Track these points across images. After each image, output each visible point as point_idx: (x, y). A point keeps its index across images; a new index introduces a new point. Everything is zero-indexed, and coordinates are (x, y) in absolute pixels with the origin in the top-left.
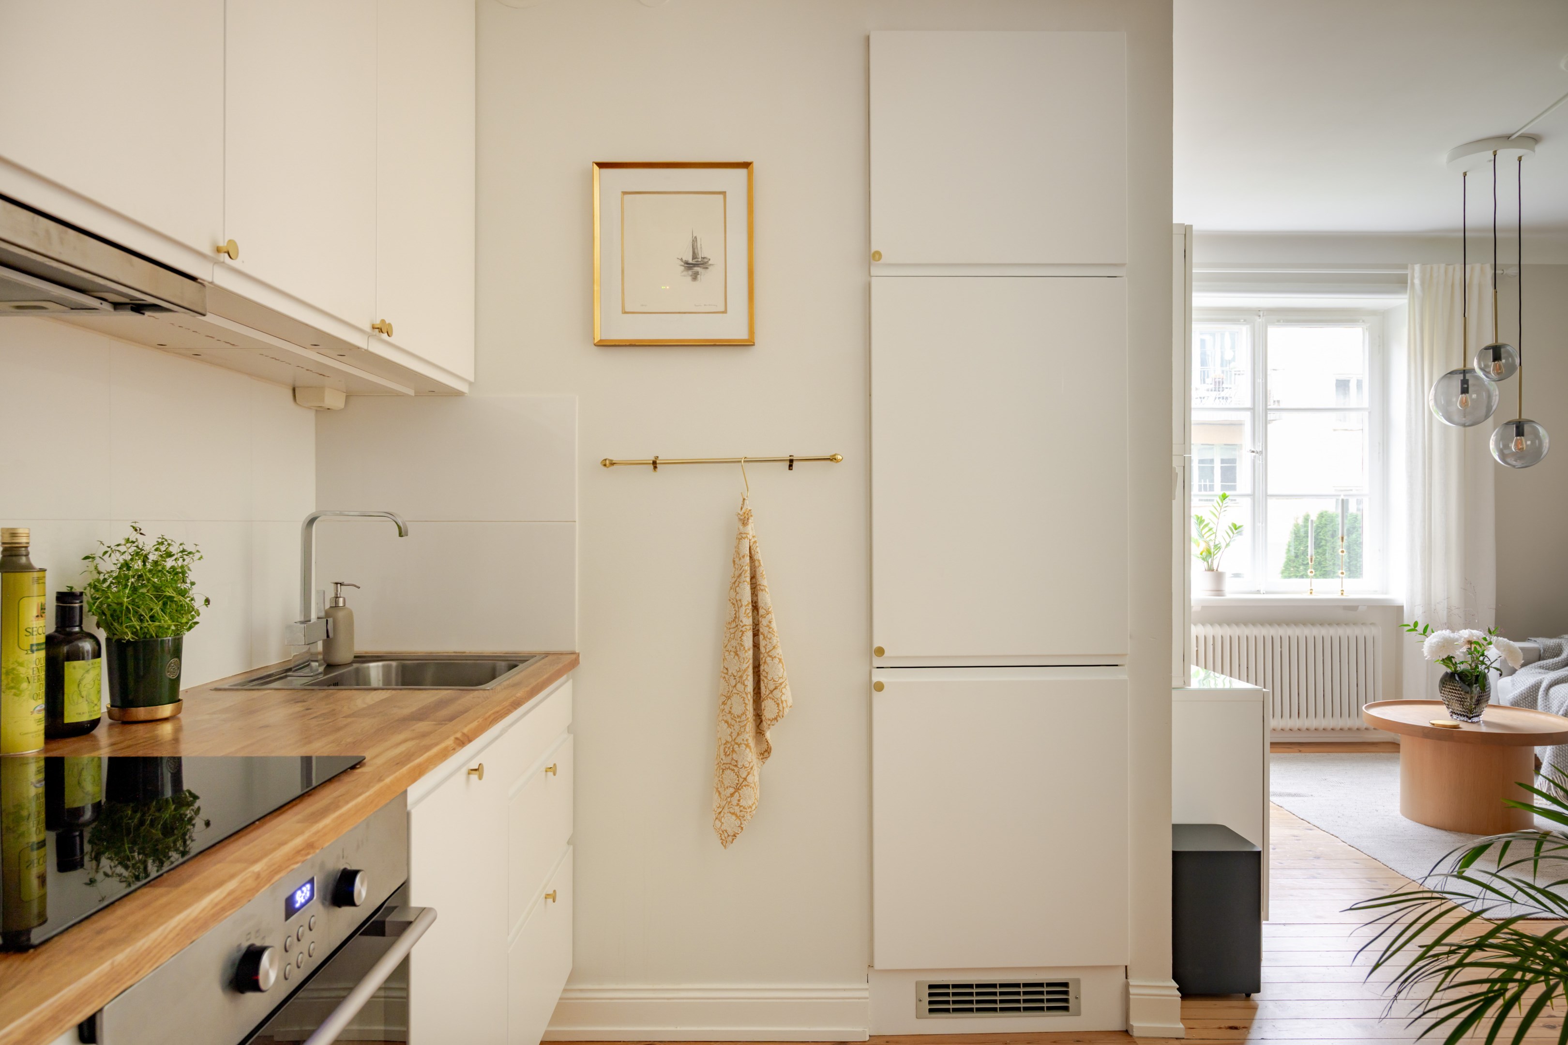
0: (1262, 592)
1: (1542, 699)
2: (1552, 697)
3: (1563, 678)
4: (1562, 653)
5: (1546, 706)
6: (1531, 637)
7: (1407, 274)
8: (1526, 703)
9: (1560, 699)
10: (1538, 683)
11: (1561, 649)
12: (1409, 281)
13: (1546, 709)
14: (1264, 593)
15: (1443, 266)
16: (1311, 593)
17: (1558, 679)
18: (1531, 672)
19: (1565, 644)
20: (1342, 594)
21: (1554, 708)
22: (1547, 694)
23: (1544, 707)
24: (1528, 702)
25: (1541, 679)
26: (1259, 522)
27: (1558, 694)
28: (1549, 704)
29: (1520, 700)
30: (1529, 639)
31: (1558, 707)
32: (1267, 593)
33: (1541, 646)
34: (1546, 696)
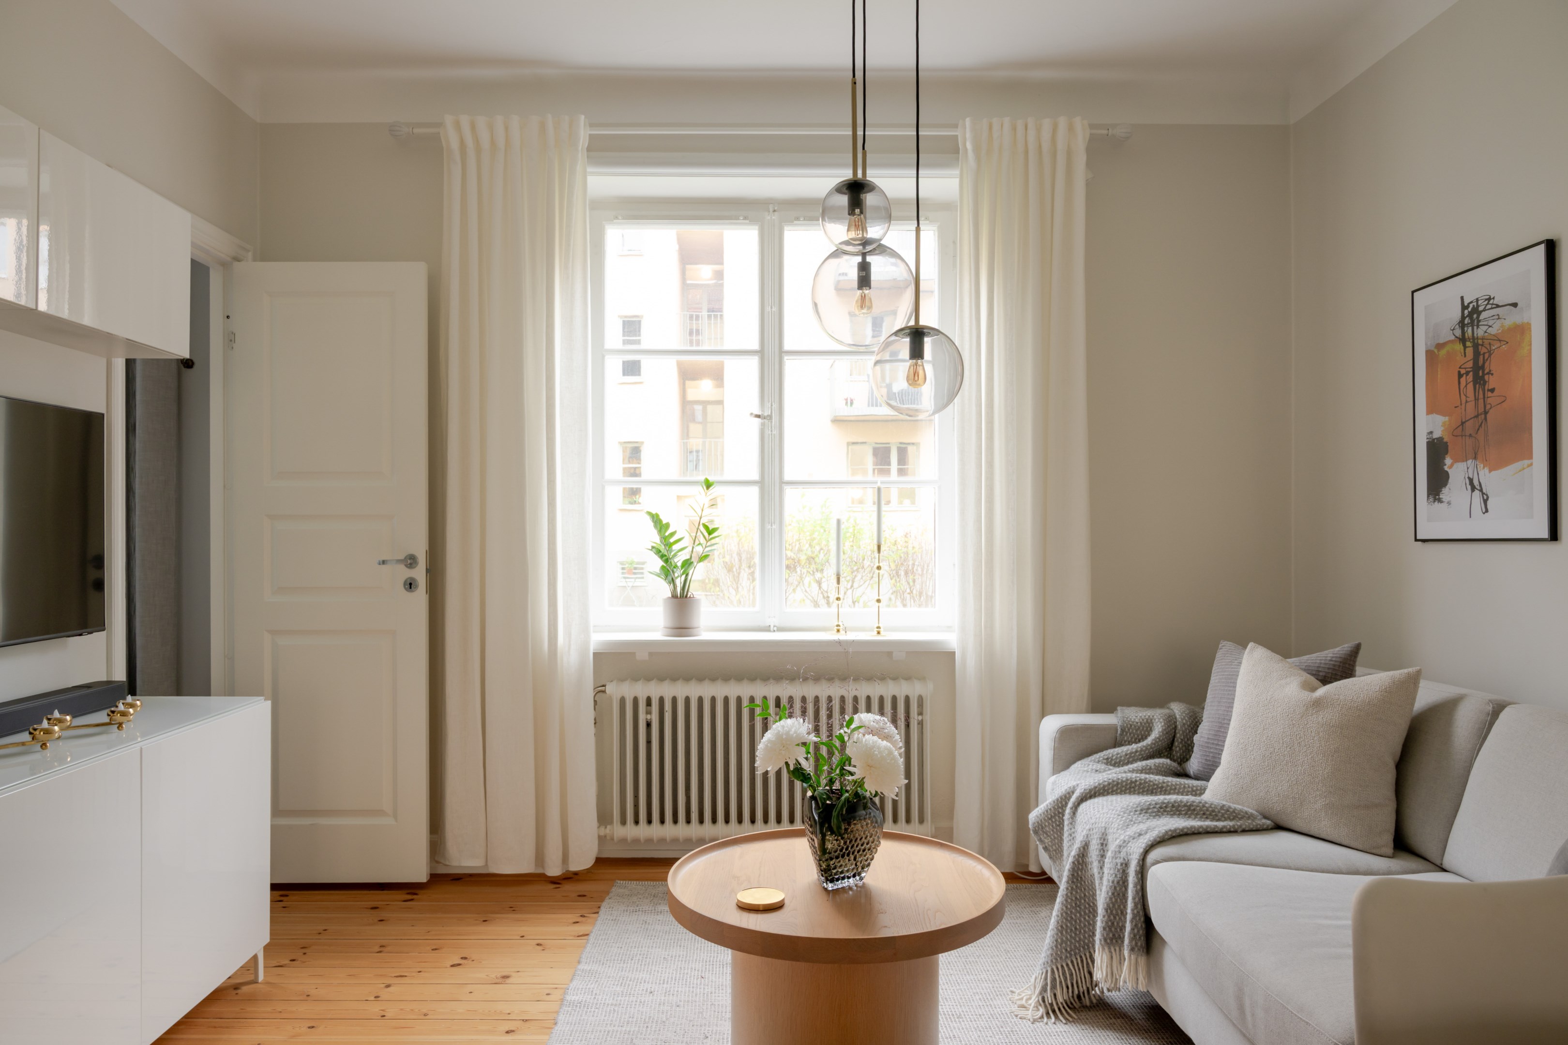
0: (772, 629)
3: (1104, 786)
4: (1146, 736)
5: (1071, 835)
7: (957, 136)
8: (1053, 826)
11: (1150, 728)
12: (961, 147)
14: (774, 631)
15: (1007, 121)
16: (838, 631)
17: (1096, 787)
20: (879, 633)
24: (1056, 824)
25: (1074, 787)
26: (769, 523)
27: (1084, 814)
29: (1045, 820)
30: (1115, 710)
32: (781, 629)
33: (1120, 724)
34: (1072, 818)
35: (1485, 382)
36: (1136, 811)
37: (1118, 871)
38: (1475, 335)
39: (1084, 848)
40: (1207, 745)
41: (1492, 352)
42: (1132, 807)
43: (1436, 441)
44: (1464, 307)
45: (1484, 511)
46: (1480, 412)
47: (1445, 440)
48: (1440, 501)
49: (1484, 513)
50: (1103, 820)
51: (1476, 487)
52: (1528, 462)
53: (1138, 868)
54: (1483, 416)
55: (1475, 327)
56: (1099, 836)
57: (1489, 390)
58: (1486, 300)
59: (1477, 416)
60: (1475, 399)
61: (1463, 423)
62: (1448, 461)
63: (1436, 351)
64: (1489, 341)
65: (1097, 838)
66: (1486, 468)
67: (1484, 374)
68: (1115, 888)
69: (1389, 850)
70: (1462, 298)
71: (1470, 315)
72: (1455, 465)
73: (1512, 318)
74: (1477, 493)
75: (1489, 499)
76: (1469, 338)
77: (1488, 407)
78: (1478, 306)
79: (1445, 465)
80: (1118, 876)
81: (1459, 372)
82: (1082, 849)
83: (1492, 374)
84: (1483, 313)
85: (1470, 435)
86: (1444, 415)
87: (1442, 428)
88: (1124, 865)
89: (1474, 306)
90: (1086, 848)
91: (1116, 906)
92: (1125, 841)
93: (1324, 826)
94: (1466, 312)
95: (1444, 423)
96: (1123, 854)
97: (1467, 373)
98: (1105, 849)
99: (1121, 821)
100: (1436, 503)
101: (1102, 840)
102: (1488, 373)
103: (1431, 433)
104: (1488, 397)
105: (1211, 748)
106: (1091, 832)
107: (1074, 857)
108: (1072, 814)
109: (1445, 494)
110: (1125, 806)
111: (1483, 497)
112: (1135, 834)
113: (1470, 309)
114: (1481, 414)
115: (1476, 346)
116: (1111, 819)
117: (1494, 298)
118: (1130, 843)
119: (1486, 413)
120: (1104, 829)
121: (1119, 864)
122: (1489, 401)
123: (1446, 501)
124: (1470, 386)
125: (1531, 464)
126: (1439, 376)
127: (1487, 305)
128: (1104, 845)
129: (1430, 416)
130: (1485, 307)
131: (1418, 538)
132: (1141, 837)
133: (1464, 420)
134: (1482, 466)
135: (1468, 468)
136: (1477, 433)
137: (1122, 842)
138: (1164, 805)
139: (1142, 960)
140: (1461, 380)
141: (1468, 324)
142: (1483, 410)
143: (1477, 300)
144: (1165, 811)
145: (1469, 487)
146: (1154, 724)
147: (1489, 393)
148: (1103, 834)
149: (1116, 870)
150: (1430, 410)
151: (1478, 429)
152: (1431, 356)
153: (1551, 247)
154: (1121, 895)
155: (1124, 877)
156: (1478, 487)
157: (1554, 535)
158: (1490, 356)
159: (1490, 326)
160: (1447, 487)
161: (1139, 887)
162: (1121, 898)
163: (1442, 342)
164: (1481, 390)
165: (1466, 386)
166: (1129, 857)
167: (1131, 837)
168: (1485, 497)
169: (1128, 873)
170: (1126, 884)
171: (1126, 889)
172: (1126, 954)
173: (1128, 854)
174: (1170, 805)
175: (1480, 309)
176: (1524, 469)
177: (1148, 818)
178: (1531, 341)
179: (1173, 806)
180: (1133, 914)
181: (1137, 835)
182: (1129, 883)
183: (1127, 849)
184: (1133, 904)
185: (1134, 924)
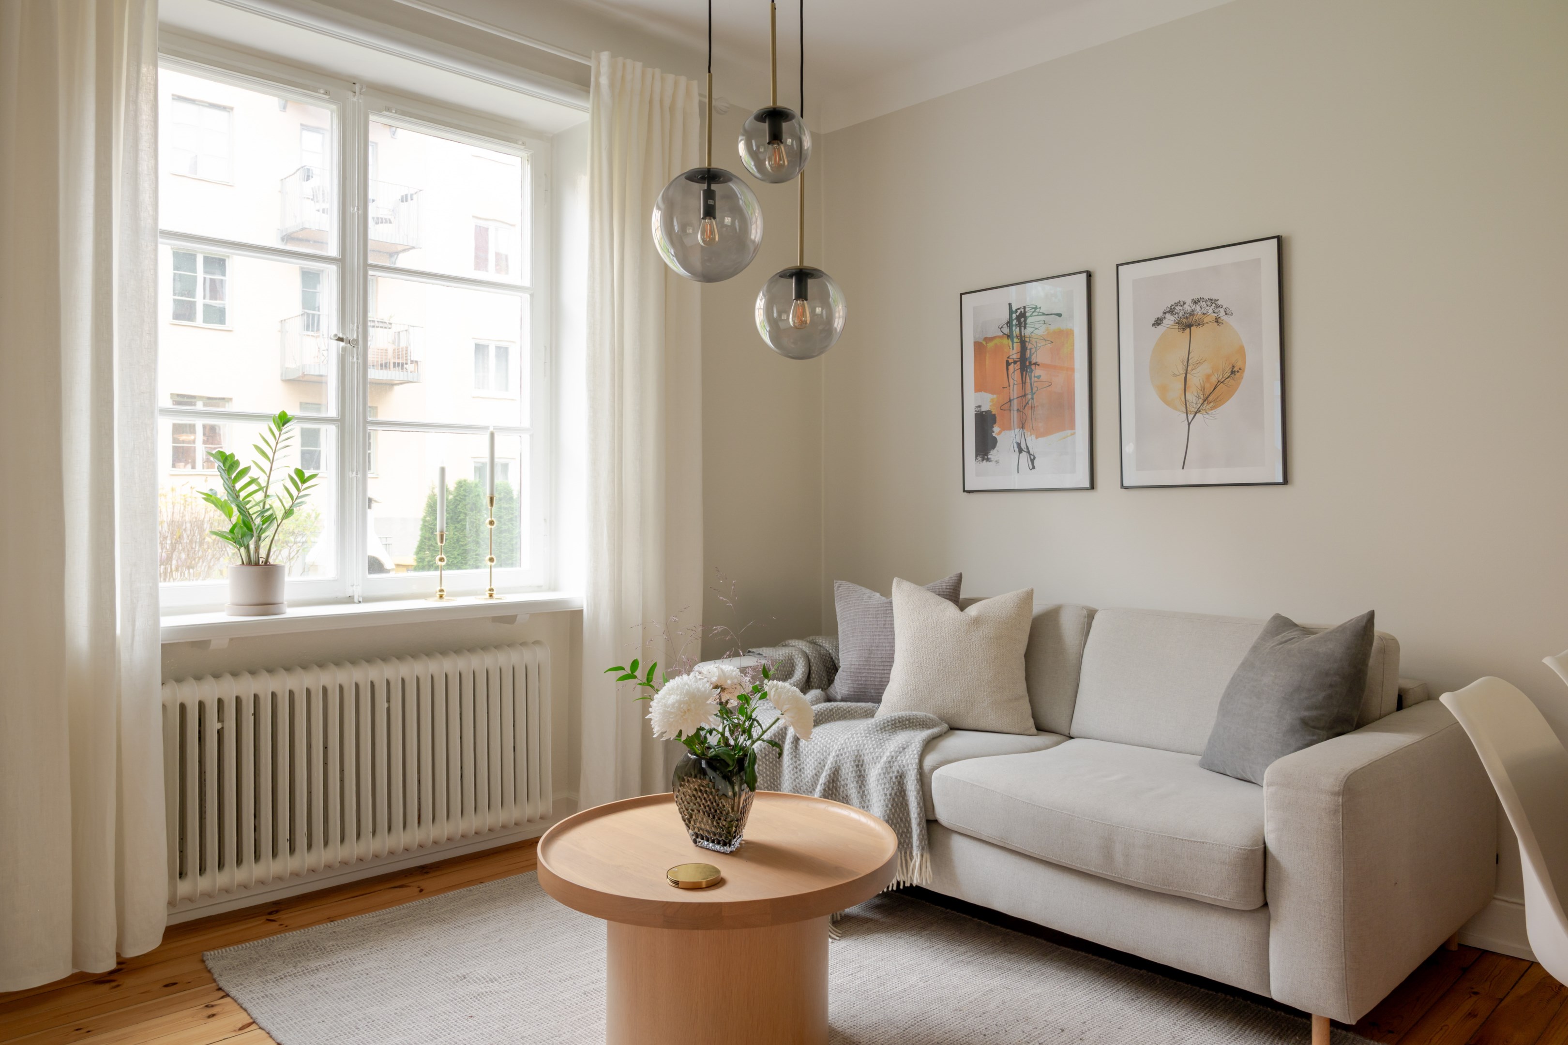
0: (356, 600)
1: (790, 756)
2: (804, 752)
4: (794, 671)
5: (796, 768)
6: (752, 647)
7: (590, 65)
8: (766, 764)
9: (816, 755)
10: (782, 730)
11: (793, 664)
12: (593, 79)
13: (796, 773)
14: (360, 602)
15: (640, 66)
16: (441, 597)
18: (764, 708)
19: (796, 656)
20: (491, 596)
21: (808, 771)
22: (796, 747)
23: (793, 770)
24: (769, 761)
26: (352, 471)
27: (814, 747)
28: (799, 765)
30: (749, 652)
31: (815, 769)
32: (366, 600)
33: (770, 663)
34: (795, 752)
35: (1031, 371)
36: (878, 731)
37: (894, 783)
38: (1023, 334)
39: (834, 774)
40: (858, 671)
41: (1038, 348)
42: (873, 728)
44: (1011, 312)
45: (1031, 467)
46: (1027, 393)
47: (993, 413)
48: (988, 460)
49: (1031, 470)
50: (852, 744)
51: (1024, 449)
52: (1072, 431)
53: (918, 776)
54: (1030, 396)
55: (1023, 328)
56: (853, 759)
57: (1035, 377)
58: (1033, 308)
59: (1024, 396)
60: (1023, 383)
61: (1010, 401)
62: (996, 429)
63: (984, 343)
64: (1036, 340)
65: (850, 762)
66: (1033, 436)
67: (1030, 364)
68: (894, 800)
69: (1034, 730)
70: (1010, 305)
71: (1018, 318)
72: (1003, 433)
73: (1057, 324)
74: (1024, 455)
75: (1036, 459)
76: (1016, 336)
77: (1035, 389)
78: (1025, 312)
80: (895, 788)
81: (1007, 361)
82: (832, 775)
83: (1039, 365)
84: (1030, 318)
85: (1017, 410)
86: (993, 393)
87: (991, 404)
88: (899, 778)
89: (1021, 312)
90: (836, 773)
91: (896, 816)
92: (892, 758)
93: (991, 720)
94: (1014, 316)
95: (992, 400)
96: (895, 768)
97: (1015, 363)
98: (862, 769)
99: (872, 741)
101: (857, 762)
102: (1035, 364)
103: (980, 406)
104: (1034, 382)
105: (863, 673)
106: (841, 758)
107: (825, 784)
108: (794, 748)
109: (993, 455)
110: (866, 728)
111: (1030, 457)
112: (899, 748)
113: (1018, 314)
115: (1023, 342)
116: (861, 742)
117: (1040, 308)
118: (899, 757)
119: (1032, 393)
120: (856, 751)
121: (894, 778)
122: (1035, 385)
123: (995, 460)
124: (1018, 373)
125: (1074, 433)
126: (987, 363)
127: (1033, 312)
128: (860, 767)
129: (979, 394)
130: (1032, 314)
131: (966, 489)
132: (906, 750)
133: (1011, 398)
134: (1029, 433)
135: (1015, 435)
136: (1024, 409)
137: (890, 758)
138: (893, 722)
139: (927, 856)
140: (1009, 367)
141: (1016, 324)
142: (1030, 391)
143: (1025, 308)
144: (896, 727)
145: (1017, 450)
146: (795, 660)
147: (1036, 379)
148: (857, 756)
149: (892, 784)
150: (979, 388)
151: (1025, 406)
152: (979, 347)
153: (1089, 275)
154: (899, 804)
155: (900, 788)
156: (1026, 450)
157: (1092, 486)
158: (1036, 351)
159: (1036, 329)
160: (995, 449)
161: (921, 793)
162: (900, 807)
163: (990, 337)
164: (1027, 376)
165: (1014, 372)
166: (904, 769)
167: (897, 751)
168: (1032, 457)
169: (903, 783)
170: (903, 793)
171: (903, 798)
172: (917, 854)
173: (902, 767)
174: (897, 721)
175: (1028, 314)
176: (1067, 437)
177: (890, 736)
178: (1074, 343)
179: (899, 722)
180: (920, 818)
181: (901, 749)
182: (906, 792)
183: (898, 762)
184: (919, 809)
185: (921, 826)
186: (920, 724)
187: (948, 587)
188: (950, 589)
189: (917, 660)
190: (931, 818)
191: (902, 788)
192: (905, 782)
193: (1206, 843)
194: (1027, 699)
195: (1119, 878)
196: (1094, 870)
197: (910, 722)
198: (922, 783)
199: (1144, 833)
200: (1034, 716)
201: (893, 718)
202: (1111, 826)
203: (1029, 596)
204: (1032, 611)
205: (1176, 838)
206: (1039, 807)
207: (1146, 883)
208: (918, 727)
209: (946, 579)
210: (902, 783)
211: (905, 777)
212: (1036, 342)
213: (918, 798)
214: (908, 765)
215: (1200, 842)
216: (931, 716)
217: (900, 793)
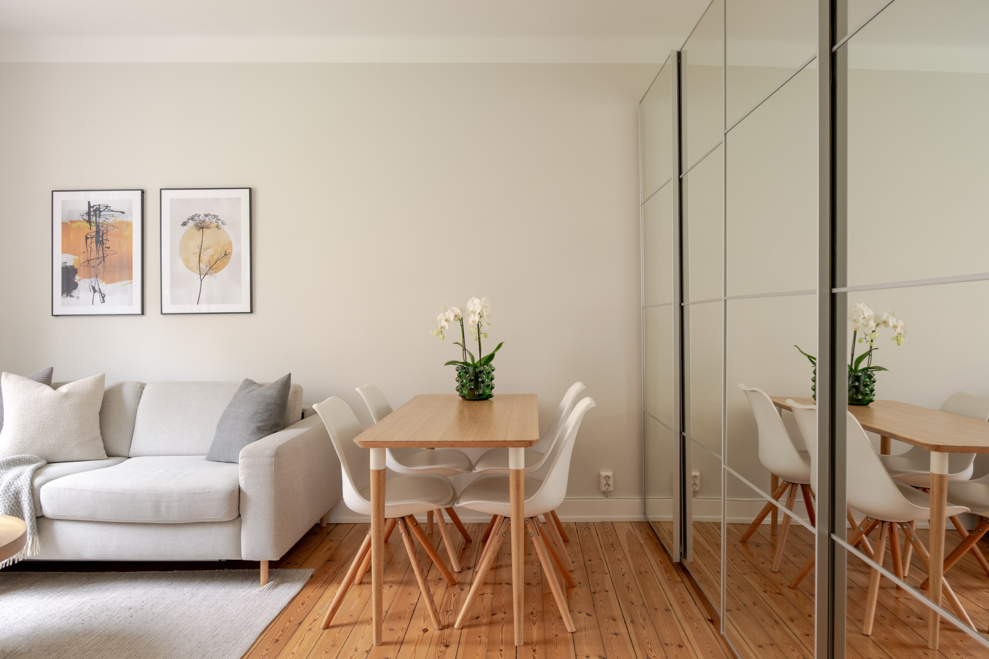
35: (103, 244)
37: (12, 498)
38: (98, 221)
41: (108, 231)
43: (69, 267)
44: (90, 207)
45: (102, 301)
46: (100, 256)
47: (75, 267)
48: (71, 296)
49: (102, 303)
51: (97, 291)
52: (130, 281)
53: (30, 491)
54: (102, 259)
55: (98, 218)
57: (105, 247)
58: (105, 206)
59: (98, 258)
60: (97, 250)
61: (88, 261)
62: (77, 277)
63: (70, 224)
64: (106, 225)
66: (103, 282)
67: (103, 240)
68: (11, 509)
69: (106, 457)
70: (89, 202)
71: (94, 211)
72: (82, 280)
73: (121, 218)
74: (97, 294)
75: (106, 296)
76: (93, 222)
77: (105, 255)
78: (99, 208)
79: (76, 279)
80: (12, 501)
81: (86, 236)
83: (108, 241)
84: (103, 212)
85: (93, 267)
86: (75, 255)
87: (74, 262)
88: (15, 495)
89: (97, 207)
92: (10, 483)
94: (91, 209)
95: (75, 259)
96: (12, 489)
97: (92, 238)
100: (68, 297)
102: (106, 240)
103: (65, 263)
104: (105, 250)
109: (75, 293)
111: (102, 296)
113: (94, 209)
114: (101, 258)
115: (98, 226)
117: (110, 207)
118: (15, 482)
119: (104, 257)
121: (11, 495)
122: (106, 252)
123: (76, 296)
124: (94, 245)
125: (132, 282)
126: (71, 236)
127: (105, 209)
129: (64, 255)
130: (104, 210)
131: (54, 314)
132: (20, 477)
133: (89, 259)
134: (101, 281)
135: (91, 282)
136: (98, 266)
137: (8, 484)
138: (8, 463)
139: (37, 538)
140: (88, 240)
141: (93, 215)
142: (102, 256)
143: (99, 205)
144: (10, 465)
145: (92, 291)
147: (106, 249)
149: (10, 499)
150: (64, 251)
151: (99, 264)
152: (66, 226)
153: (143, 192)
154: (16, 511)
155: (16, 501)
156: (99, 291)
157: (143, 313)
159: (107, 219)
160: (77, 290)
161: (32, 501)
163: (74, 220)
164: (100, 247)
165: (91, 243)
166: (19, 489)
167: (13, 479)
168: (103, 295)
169: (19, 497)
170: (18, 504)
171: (19, 507)
172: (30, 539)
173: (17, 487)
174: (11, 462)
175: (101, 210)
176: (127, 284)
177: (6, 471)
178: (132, 230)
179: (12, 462)
180: (32, 516)
181: (16, 477)
182: (21, 503)
183: (14, 485)
184: (31, 511)
185: (33, 521)
186: (27, 462)
187: (43, 376)
188: (44, 377)
189: (22, 423)
190: (39, 515)
191: (18, 500)
192: (20, 496)
193: (211, 492)
194: (101, 439)
195: (163, 520)
196: (149, 520)
197: (20, 461)
198: (32, 495)
199: (178, 494)
200: (105, 448)
201: (7, 460)
202: (159, 494)
203: (103, 378)
204: (104, 387)
205: (195, 493)
206: (116, 493)
207: (179, 520)
208: (26, 464)
209: (43, 370)
210: (17, 497)
211: (20, 493)
212: (107, 227)
213: (31, 504)
214: (22, 486)
215: (208, 492)
216: (34, 456)
217: (16, 504)
